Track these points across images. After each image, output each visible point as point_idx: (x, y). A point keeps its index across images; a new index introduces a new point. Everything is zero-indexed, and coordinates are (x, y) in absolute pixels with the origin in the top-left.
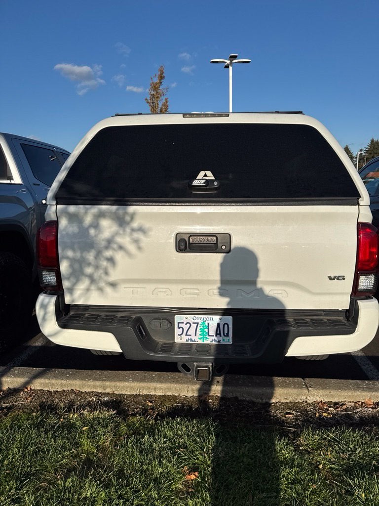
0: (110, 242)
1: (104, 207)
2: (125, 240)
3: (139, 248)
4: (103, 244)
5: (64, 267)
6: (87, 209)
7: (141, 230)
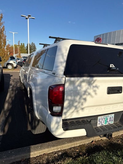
0: (85, 92)
1: (85, 78)
2: (91, 91)
3: (96, 94)
4: (83, 93)
5: (66, 104)
6: (79, 79)
7: (96, 87)
